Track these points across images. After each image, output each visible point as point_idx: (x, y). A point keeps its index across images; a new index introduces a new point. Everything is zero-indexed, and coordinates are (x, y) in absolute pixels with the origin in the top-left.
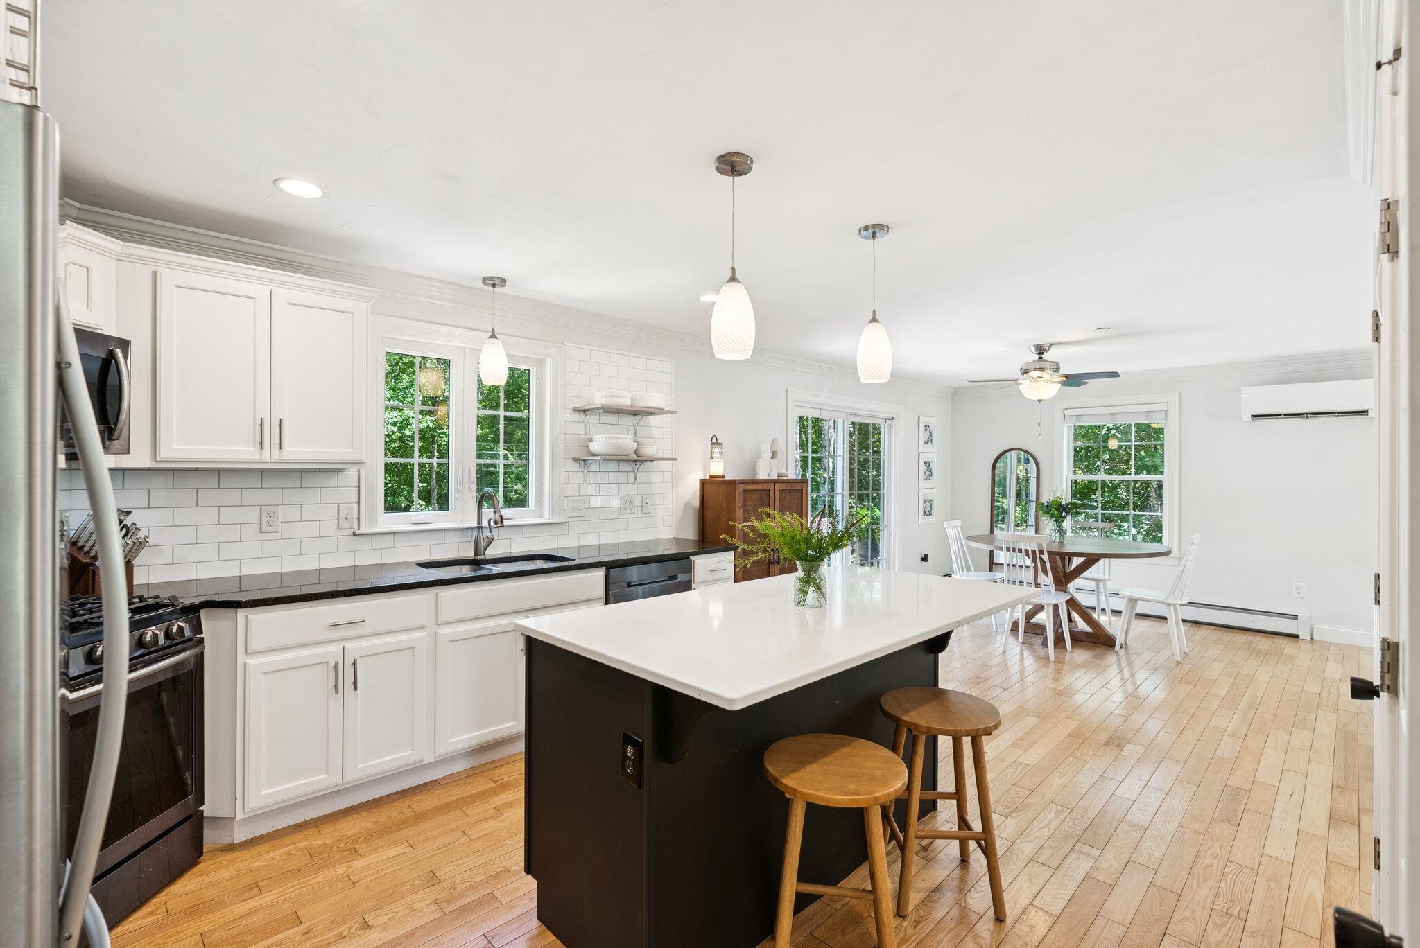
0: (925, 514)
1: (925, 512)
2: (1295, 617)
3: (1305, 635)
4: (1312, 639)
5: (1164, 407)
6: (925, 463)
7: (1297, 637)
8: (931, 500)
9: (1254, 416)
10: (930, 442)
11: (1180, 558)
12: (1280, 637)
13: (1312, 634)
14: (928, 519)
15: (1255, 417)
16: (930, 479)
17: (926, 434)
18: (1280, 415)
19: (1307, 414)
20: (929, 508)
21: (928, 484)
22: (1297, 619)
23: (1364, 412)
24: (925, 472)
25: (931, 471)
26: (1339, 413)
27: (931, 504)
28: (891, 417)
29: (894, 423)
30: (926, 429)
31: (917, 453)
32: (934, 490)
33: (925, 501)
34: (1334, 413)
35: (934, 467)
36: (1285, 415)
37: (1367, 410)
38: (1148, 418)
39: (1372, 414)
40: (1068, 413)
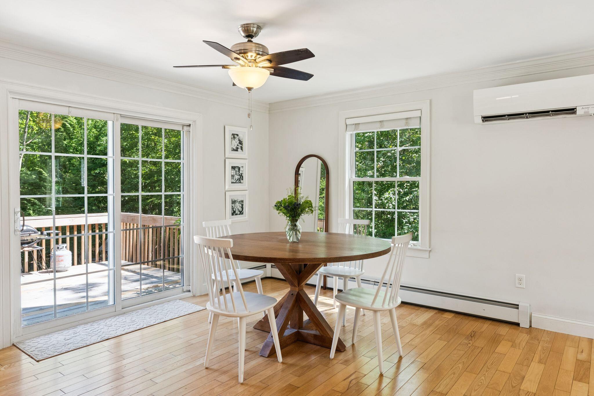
0: (234, 213)
1: (234, 212)
2: (516, 306)
3: (524, 324)
4: (530, 326)
5: (418, 114)
6: (233, 168)
7: (518, 324)
8: (242, 201)
9: (485, 117)
10: (239, 150)
11: (430, 251)
12: (504, 325)
13: (531, 322)
15: (486, 119)
17: (234, 142)
19: (526, 113)
21: (237, 186)
22: (518, 308)
23: (573, 109)
26: (552, 111)
27: (242, 205)
28: (188, 123)
29: (195, 130)
30: (234, 138)
31: (223, 158)
32: (246, 193)
33: (234, 202)
34: (548, 112)
35: (245, 172)
36: (509, 115)
37: (575, 107)
38: (407, 124)
39: (579, 112)
40: (349, 122)
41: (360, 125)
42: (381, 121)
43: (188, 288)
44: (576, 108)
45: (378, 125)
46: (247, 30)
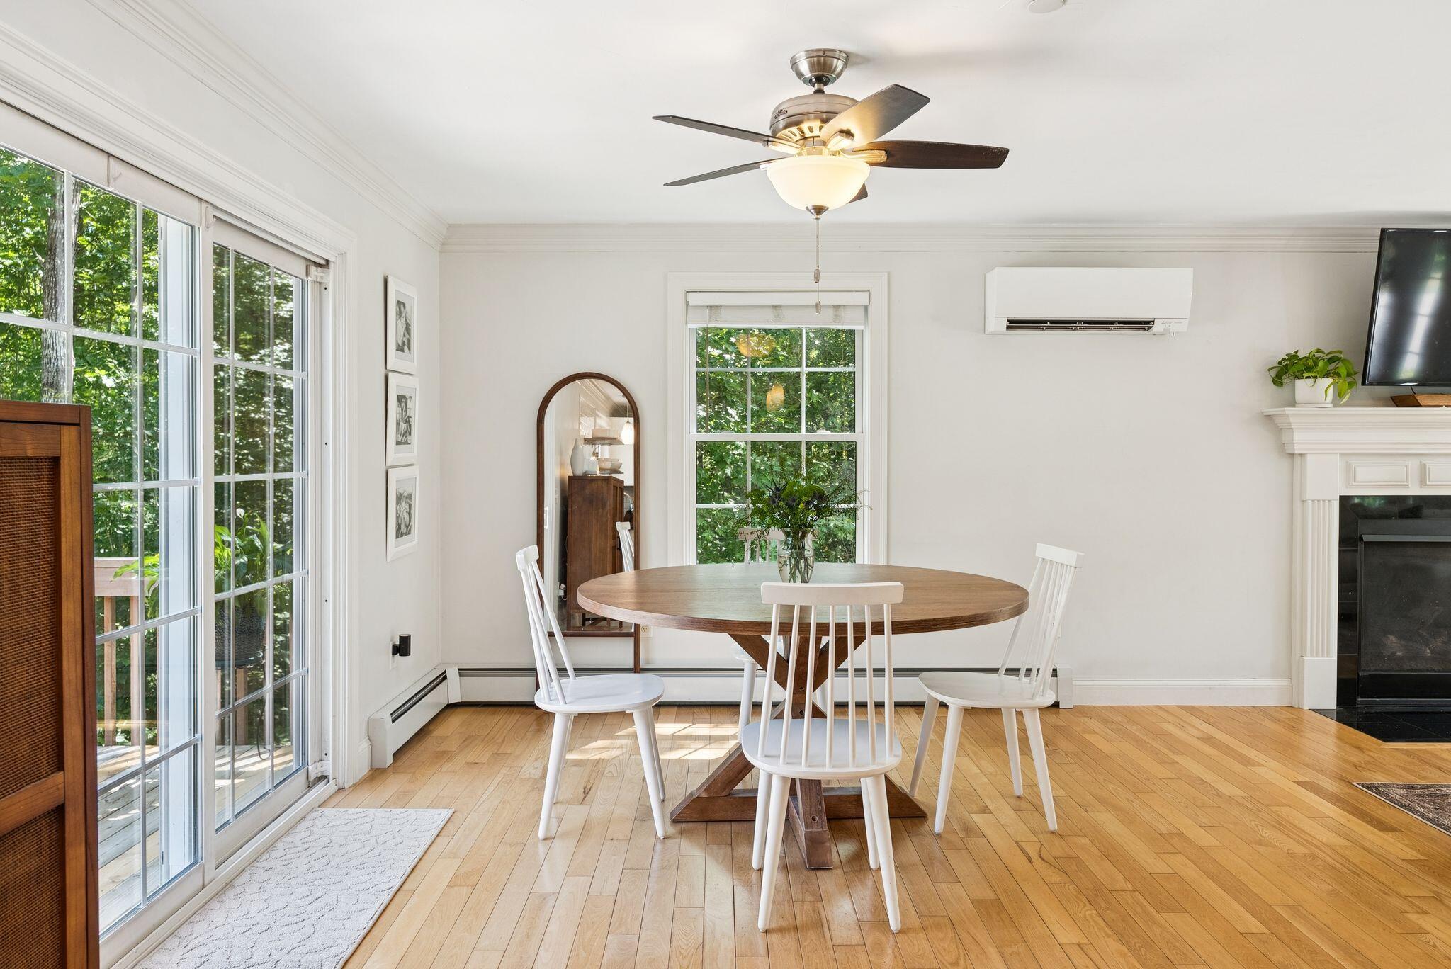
0: (399, 534)
1: (399, 528)
5: (862, 299)
6: (399, 399)
8: (410, 497)
9: (1011, 322)
14: (408, 543)
15: (1014, 324)
16: (407, 443)
17: (399, 324)
18: (1045, 322)
19: (1079, 322)
20: (407, 517)
21: (404, 454)
23: (1150, 323)
24: (398, 424)
25: (408, 423)
26: (1120, 322)
27: (410, 506)
29: (330, 277)
30: (399, 313)
31: (383, 372)
32: (415, 471)
33: (400, 500)
34: (1112, 323)
35: (416, 413)
36: (1052, 322)
37: (1152, 320)
38: (837, 318)
39: (1157, 328)
40: (695, 299)
41: (723, 311)
42: (775, 307)
43: (320, 769)
44: (1153, 322)
45: (770, 314)
46: (825, 63)
